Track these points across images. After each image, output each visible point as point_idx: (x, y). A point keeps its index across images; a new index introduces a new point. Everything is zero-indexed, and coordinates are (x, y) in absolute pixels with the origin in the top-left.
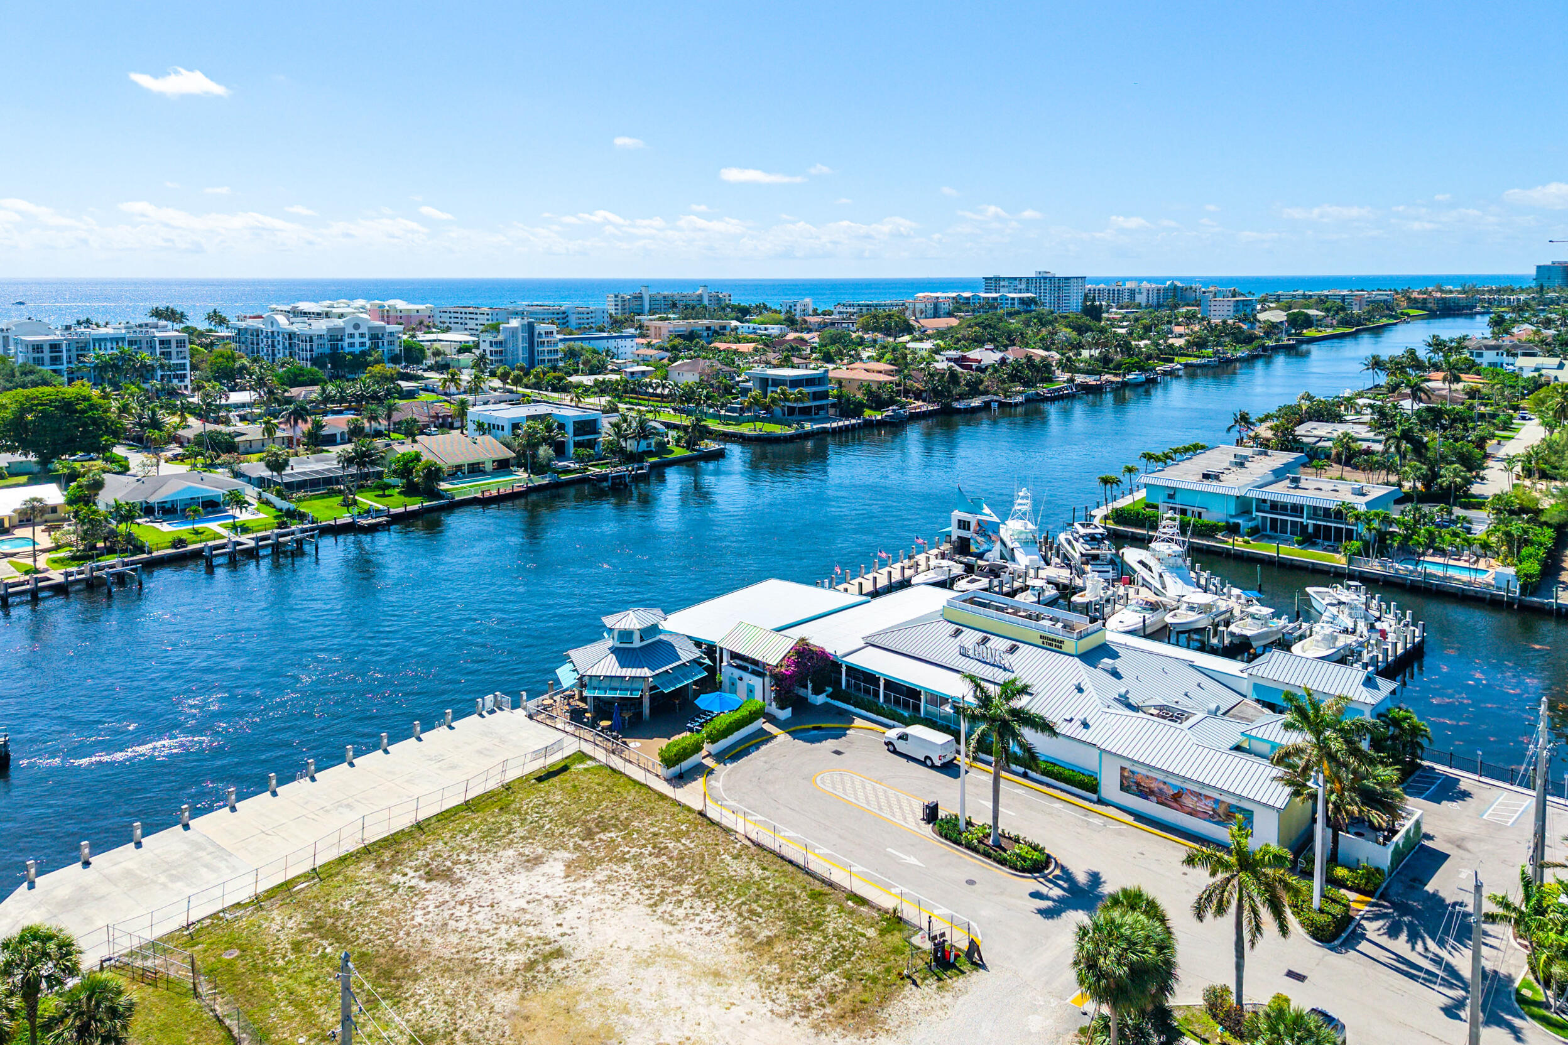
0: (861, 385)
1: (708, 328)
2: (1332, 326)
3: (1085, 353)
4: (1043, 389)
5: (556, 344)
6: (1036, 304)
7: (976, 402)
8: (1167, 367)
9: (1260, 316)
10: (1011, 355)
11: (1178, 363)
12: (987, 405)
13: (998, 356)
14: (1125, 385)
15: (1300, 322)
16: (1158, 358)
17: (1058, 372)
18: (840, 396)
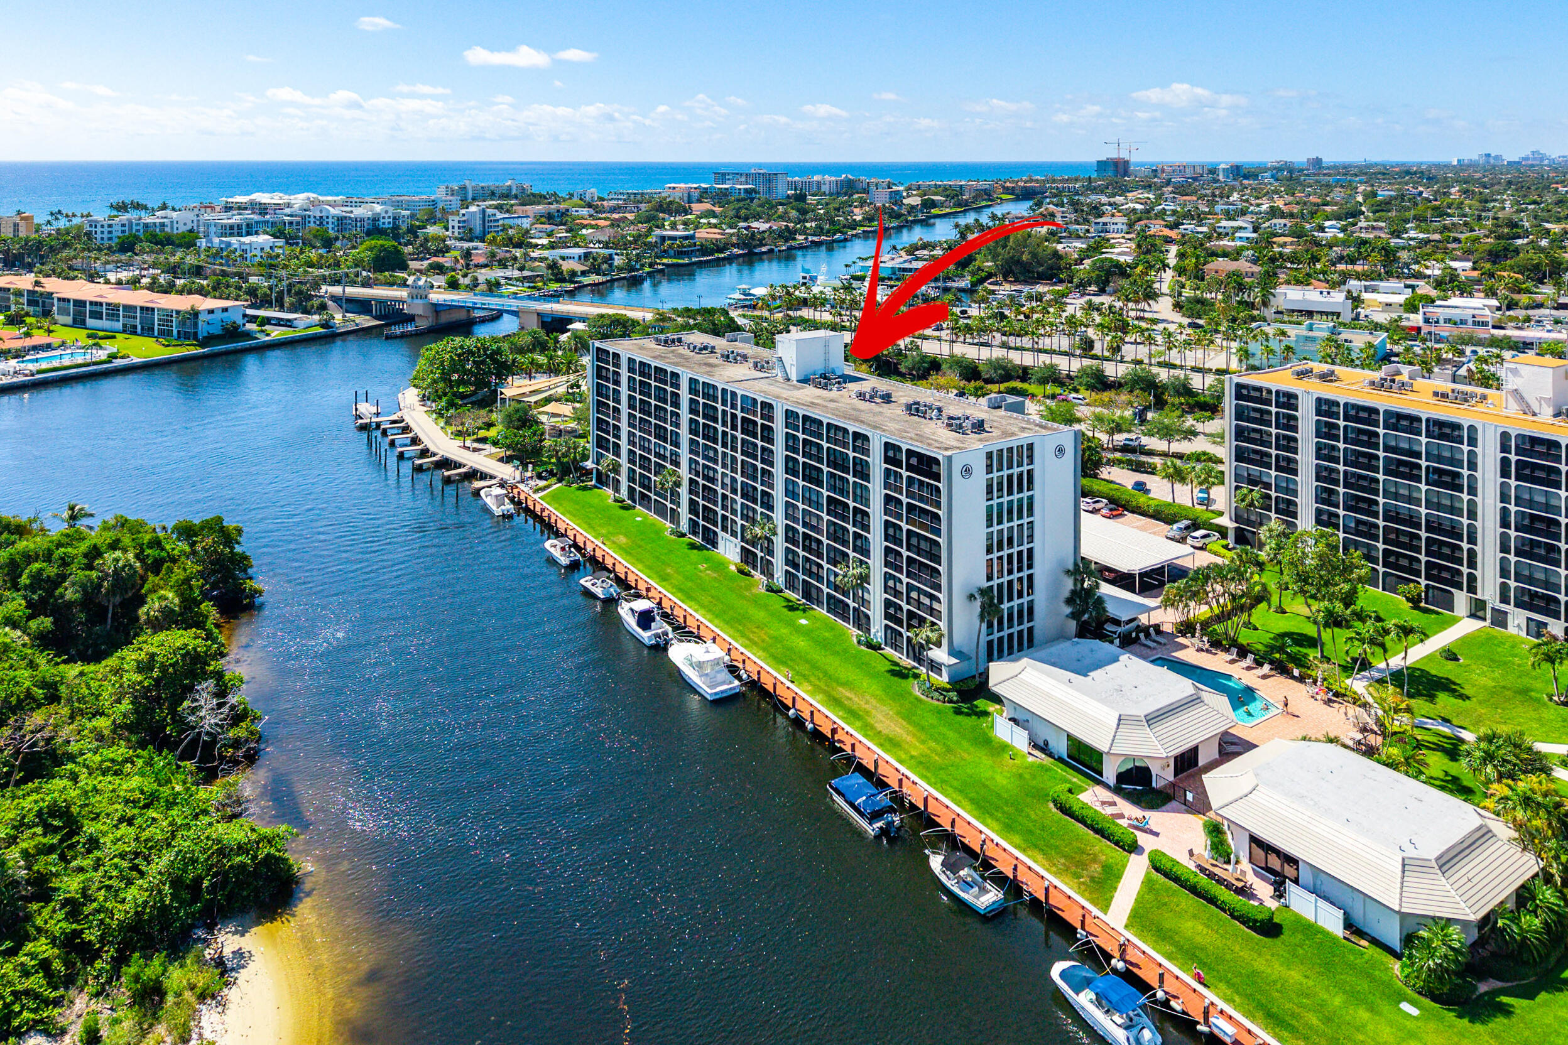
0: (706, 239)
1: (556, 211)
2: (950, 207)
3: (809, 225)
4: (793, 243)
5: (497, 221)
6: (756, 193)
7: (764, 249)
8: (854, 232)
9: (905, 201)
10: (773, 226)
11: (860, 230)
12: (771, 251)
13: (767, 226)
14: (834, 241)
15: (929, 204)
16: (849, 227)
17: (799, 235)
18: (702, 245)
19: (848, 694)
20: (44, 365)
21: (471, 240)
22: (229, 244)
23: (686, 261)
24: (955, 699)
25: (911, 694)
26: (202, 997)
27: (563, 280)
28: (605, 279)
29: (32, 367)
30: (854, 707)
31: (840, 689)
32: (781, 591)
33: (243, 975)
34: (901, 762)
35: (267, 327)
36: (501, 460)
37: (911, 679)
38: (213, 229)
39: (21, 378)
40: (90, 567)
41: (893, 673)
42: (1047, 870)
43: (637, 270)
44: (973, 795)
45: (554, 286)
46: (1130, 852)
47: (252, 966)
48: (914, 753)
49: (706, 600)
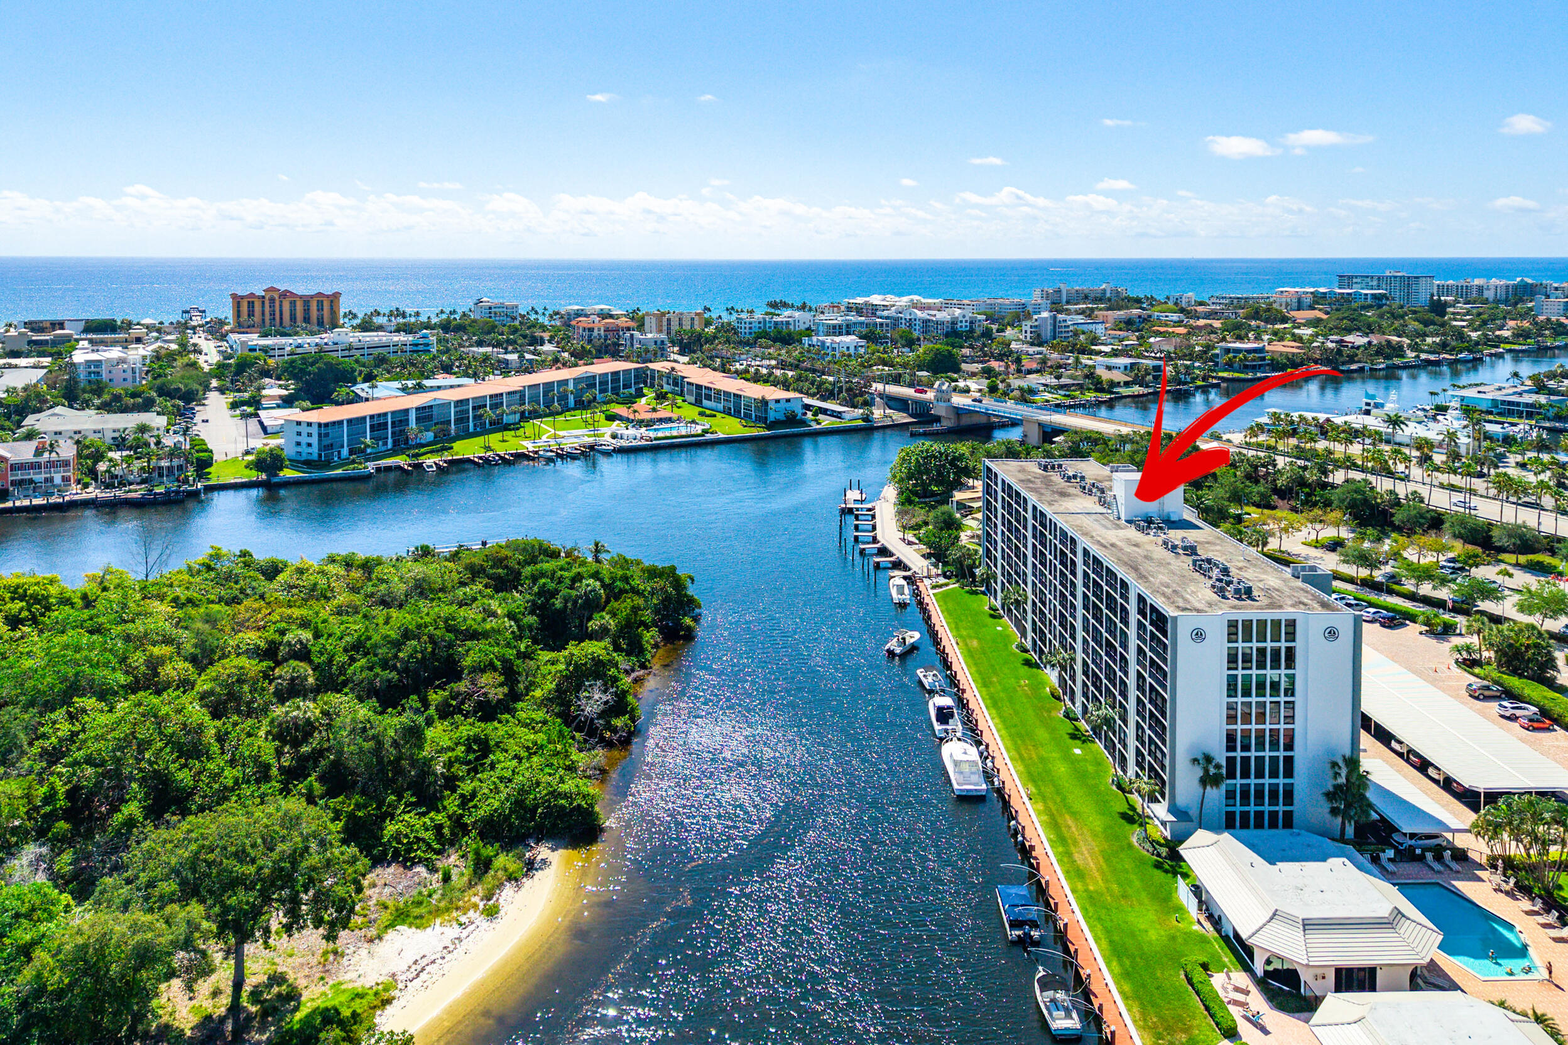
0: (1281, 354)
1: (1140, 317)
3: (1429, 340)
4: (1397, 361)
5: (1068, 326)
6: (1387, 299)
7: (1354, 367)
8: (1494, 351)
10: (1375, 339)
11: (1503, 349)
12: (1362, 369)
13: (1366, 340)
14: (1457, 361)
16: (1485, 344)
17: (1408, 352)
18: (1272, 360)
19: (1070, 823)
20: (660, 434)
21: (1040, 345)
22: (823, 343)
23: (1250, 375)
24: (1164, 854)
25: (1126, 838)
26: (509, 879)
27: (1102, 390)
28: (1146, 391)
29: (652, 434)
30: (1066, 835)
31: (1067, 817)
32: (1077, 720)
33: (539, 875)
34: (1073, 891)
35: (820, 416)
36: (923, 556)
37: (1136, 826)
38: (821, 328)
39: (644, 443)
40: (572, 587)
41: (1124, 816)
42: (1134, 1022)
43: (1185, 383)
44: (1116, 938)
45: (1090, 396)
46: (1226, 1037)
47: (547, 871)
48: (1091, 888)
49: (1007, 711)
